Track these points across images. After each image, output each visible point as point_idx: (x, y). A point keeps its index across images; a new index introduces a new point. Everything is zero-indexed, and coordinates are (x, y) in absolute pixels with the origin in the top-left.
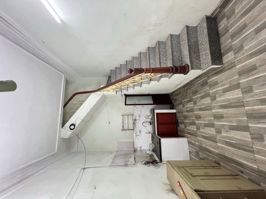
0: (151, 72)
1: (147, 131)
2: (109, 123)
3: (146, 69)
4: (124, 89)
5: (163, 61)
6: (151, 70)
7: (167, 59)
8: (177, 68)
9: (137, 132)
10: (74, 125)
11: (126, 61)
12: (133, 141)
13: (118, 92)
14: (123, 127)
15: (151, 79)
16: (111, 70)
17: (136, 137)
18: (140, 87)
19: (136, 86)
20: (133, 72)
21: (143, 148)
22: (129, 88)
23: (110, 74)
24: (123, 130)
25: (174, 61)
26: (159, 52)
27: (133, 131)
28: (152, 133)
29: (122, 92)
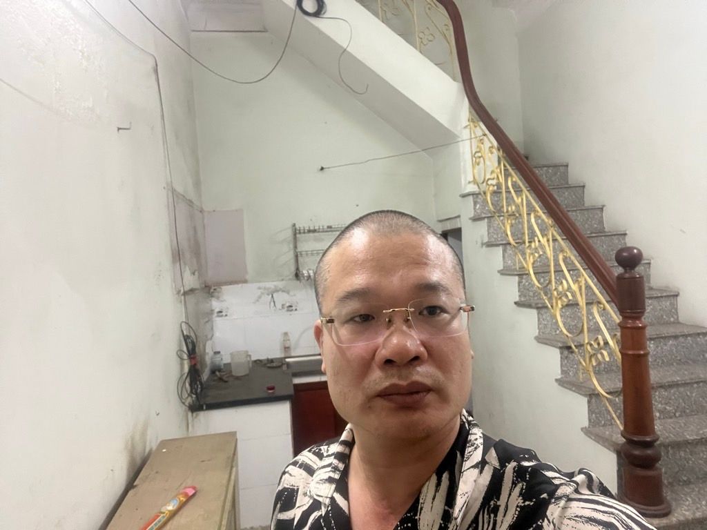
0: (630, 352)
1: (293, 338)
2: (322, 169)
3: (643, 328)
4: (492, 230)
5: (660, 402)
6: (633, 349)
7: (671, 418)
8: (649, 463)
9: (288, 293)
10: (317, 14)
11: (625, 234)
12: (248, 277)
13: (475, 203)
14: (309, 231)
15: (570, 348)
16: (567, 166)
17: (265, 288)
18: (517, 299)
19: (520, 283)
20: (620, 270)
21: (218, 322)
22: (504, 251)
23: (545, 163)
24: (296, 232)
25: (673, 448)
26: (697, 383)
27: (292, 276)
28: (288, 360)
29: (476, 219)
